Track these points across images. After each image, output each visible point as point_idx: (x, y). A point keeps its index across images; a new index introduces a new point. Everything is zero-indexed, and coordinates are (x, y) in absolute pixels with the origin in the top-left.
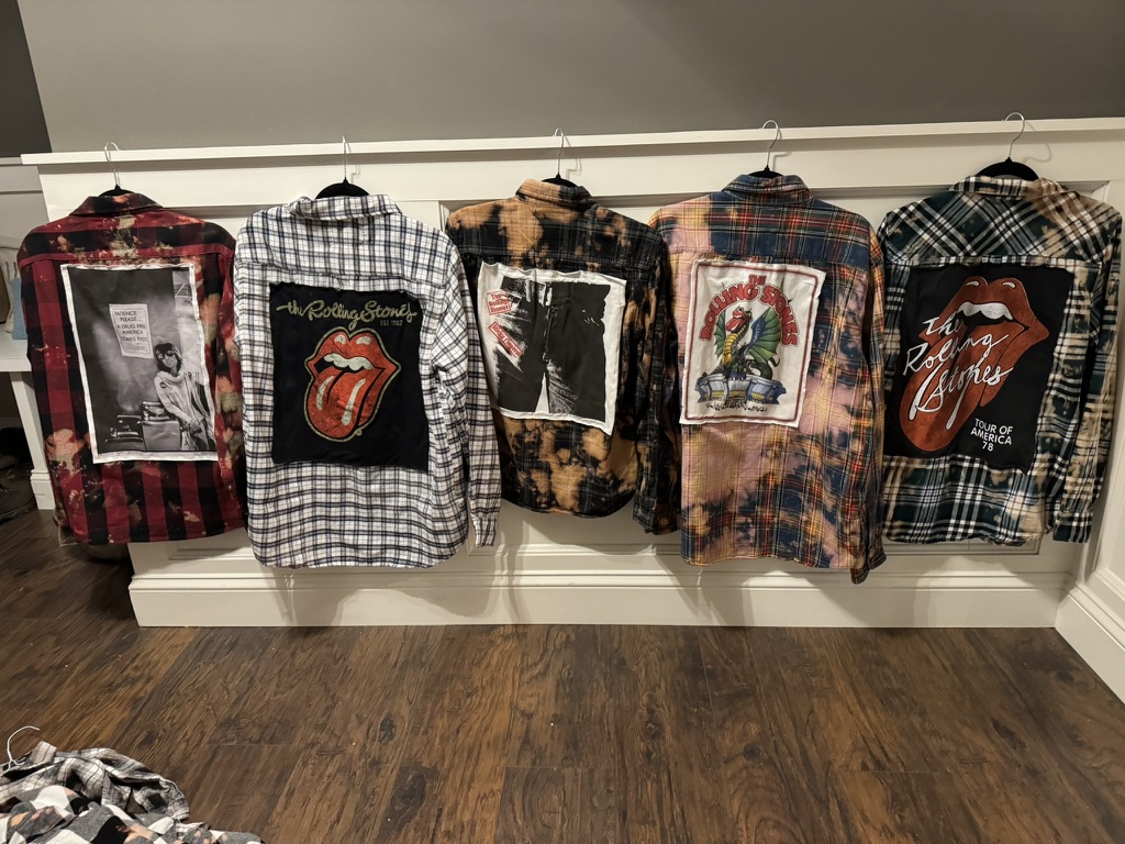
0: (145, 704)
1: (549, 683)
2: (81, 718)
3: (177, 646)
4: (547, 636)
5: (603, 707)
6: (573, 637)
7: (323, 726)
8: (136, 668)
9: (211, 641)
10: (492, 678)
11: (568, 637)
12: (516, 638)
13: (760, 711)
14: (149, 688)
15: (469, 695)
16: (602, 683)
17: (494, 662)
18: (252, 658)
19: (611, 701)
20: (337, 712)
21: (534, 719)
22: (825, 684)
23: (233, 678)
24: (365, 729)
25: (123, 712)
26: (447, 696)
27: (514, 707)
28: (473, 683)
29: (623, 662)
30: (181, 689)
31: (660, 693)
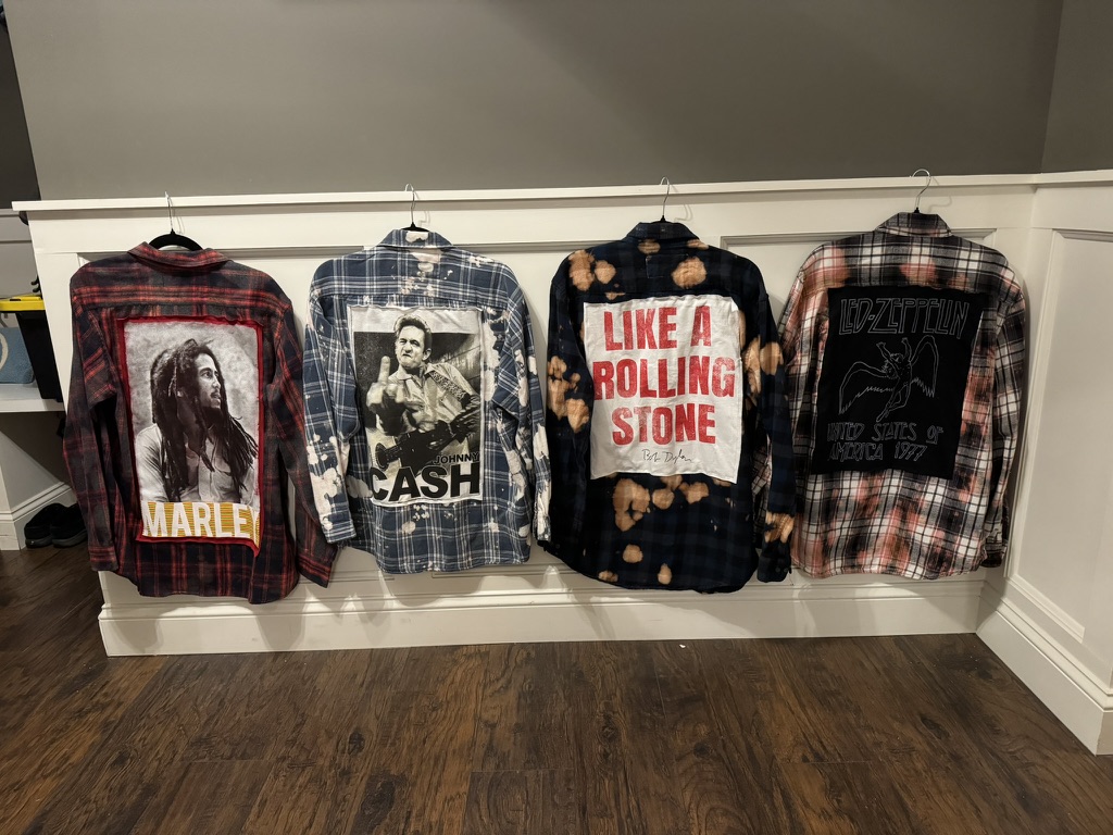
0: (115, 728)
1: (512, 695)
2: (52, 742)
3: (146, 673)
4: (509, 654)
5: (563, 716)
6: (533, 654)
7: (294, 741)
8: (106, 695)
9: (182, 666)
10: (456, 695)
11: (528, 654)
12: (478, 656)
13: (709, 713)
14: (119, 713)
15: (434, 709)
16: (561, 694)
17: (458, 679)
18: (222, 681)
19: (570, 709)
20: (306, 729)
21: (498, 729)
22: (769, 688)
23: (203, 701)
24: (335, 742)
25: (94, 735)
26: (414, 710)
27: (478, 718)
28: (437, 698)
29: (581, 674)
30: (152, 712)
31: (616, 700)
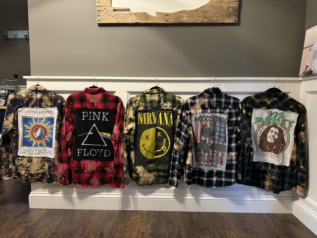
0: (29, 228)
1: (150, 225)
2: (10, 231)
3: (40, 214)
4: (149, 214)
5: (165, 232)
6: (156, 214)
7: (82, 235)
8: (28, 219)
9: (51, 212)
10: (132, 224)
12: (140, 214)
13: (210, 232)
14: (31, 224)
15: (126, 228)
16: (165, 225)
17: (133, 220)
18: (62, 217)
19: (167, 230)
20: (86, 231)
21: (145, 234)
22: (229, 226)
23: (56, 222)
24: (95, 235)
25: (22, 230)
26: (119, 228)
27: (139, 231)
28: (127, 225)
29: (171, 220)
30: (41, 225)
31: (182, 228)
